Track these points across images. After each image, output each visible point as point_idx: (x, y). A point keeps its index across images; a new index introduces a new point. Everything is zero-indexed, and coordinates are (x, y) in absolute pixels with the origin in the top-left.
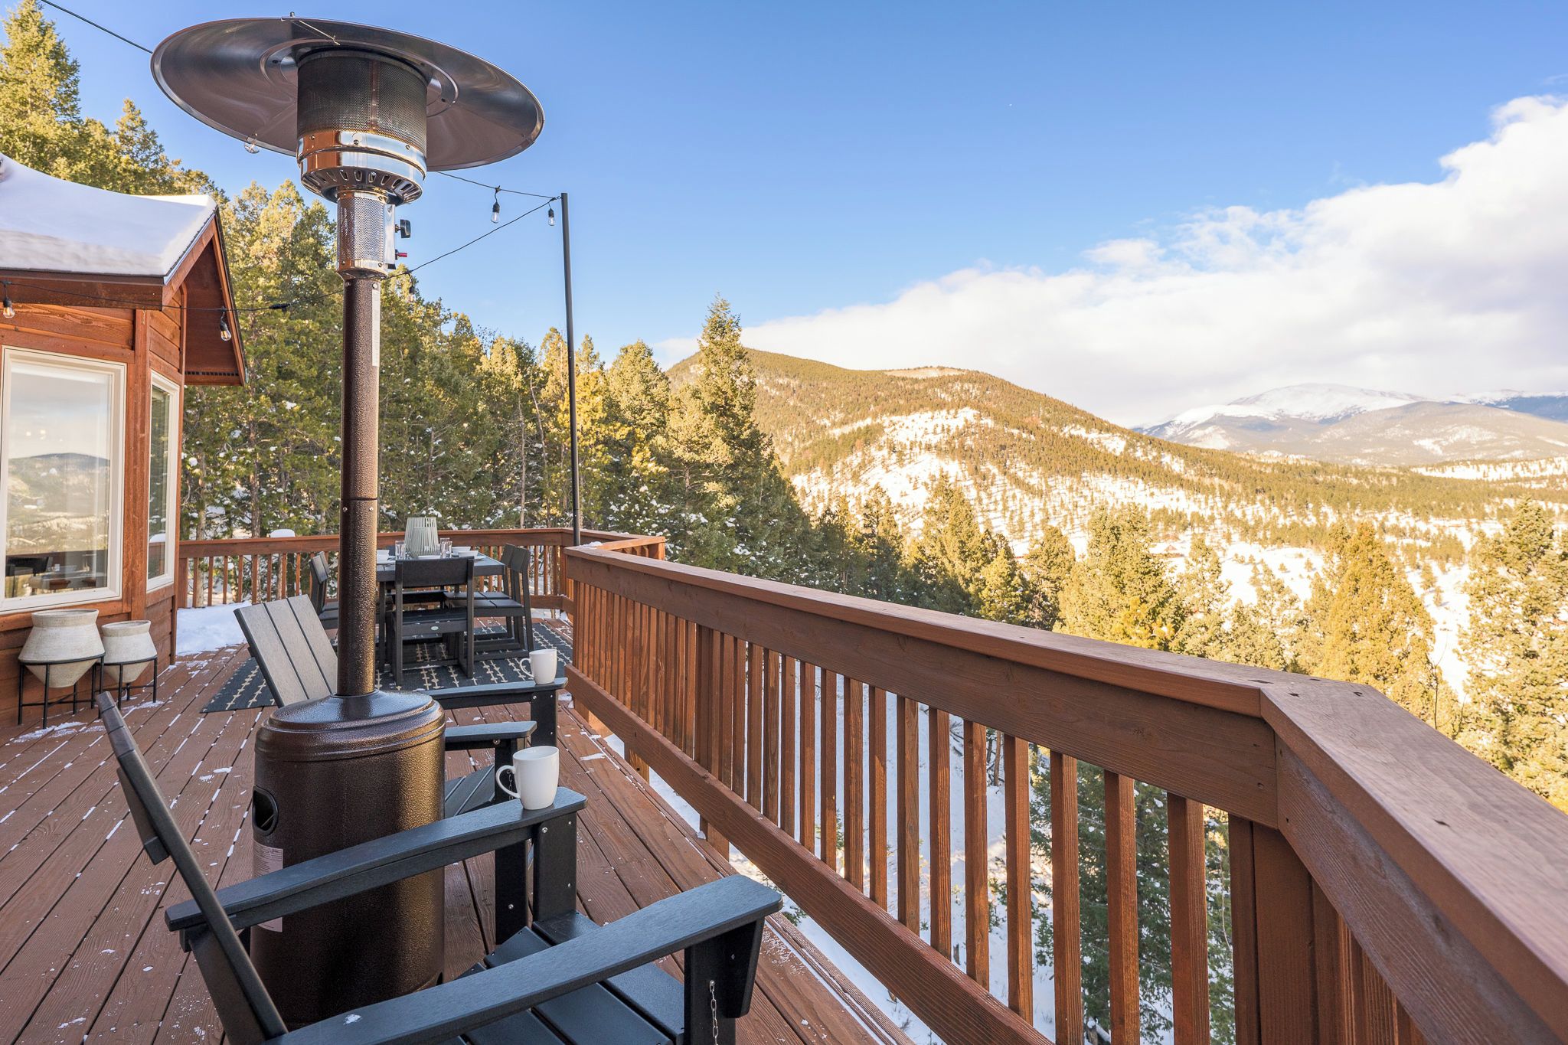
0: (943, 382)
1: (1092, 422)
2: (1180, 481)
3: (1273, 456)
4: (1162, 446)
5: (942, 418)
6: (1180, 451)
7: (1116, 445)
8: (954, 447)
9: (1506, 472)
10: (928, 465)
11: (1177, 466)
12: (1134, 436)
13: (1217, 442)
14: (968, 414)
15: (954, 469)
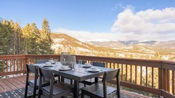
0: (60, 35)
1: (78, 41)
2: (88, 48)
3: (97, 46)
4: (86, 44)
5: (60, 39)
6: (88, 45)
7: (81, 44)
8: (62, 43)
9: (118, 48)
10: (58, 45)
11: (87, 47)
12: (83, 43)
13: (91, 44)
14: (64, 39)
15: (61, 46)
